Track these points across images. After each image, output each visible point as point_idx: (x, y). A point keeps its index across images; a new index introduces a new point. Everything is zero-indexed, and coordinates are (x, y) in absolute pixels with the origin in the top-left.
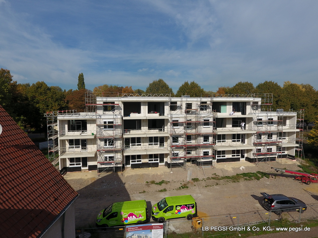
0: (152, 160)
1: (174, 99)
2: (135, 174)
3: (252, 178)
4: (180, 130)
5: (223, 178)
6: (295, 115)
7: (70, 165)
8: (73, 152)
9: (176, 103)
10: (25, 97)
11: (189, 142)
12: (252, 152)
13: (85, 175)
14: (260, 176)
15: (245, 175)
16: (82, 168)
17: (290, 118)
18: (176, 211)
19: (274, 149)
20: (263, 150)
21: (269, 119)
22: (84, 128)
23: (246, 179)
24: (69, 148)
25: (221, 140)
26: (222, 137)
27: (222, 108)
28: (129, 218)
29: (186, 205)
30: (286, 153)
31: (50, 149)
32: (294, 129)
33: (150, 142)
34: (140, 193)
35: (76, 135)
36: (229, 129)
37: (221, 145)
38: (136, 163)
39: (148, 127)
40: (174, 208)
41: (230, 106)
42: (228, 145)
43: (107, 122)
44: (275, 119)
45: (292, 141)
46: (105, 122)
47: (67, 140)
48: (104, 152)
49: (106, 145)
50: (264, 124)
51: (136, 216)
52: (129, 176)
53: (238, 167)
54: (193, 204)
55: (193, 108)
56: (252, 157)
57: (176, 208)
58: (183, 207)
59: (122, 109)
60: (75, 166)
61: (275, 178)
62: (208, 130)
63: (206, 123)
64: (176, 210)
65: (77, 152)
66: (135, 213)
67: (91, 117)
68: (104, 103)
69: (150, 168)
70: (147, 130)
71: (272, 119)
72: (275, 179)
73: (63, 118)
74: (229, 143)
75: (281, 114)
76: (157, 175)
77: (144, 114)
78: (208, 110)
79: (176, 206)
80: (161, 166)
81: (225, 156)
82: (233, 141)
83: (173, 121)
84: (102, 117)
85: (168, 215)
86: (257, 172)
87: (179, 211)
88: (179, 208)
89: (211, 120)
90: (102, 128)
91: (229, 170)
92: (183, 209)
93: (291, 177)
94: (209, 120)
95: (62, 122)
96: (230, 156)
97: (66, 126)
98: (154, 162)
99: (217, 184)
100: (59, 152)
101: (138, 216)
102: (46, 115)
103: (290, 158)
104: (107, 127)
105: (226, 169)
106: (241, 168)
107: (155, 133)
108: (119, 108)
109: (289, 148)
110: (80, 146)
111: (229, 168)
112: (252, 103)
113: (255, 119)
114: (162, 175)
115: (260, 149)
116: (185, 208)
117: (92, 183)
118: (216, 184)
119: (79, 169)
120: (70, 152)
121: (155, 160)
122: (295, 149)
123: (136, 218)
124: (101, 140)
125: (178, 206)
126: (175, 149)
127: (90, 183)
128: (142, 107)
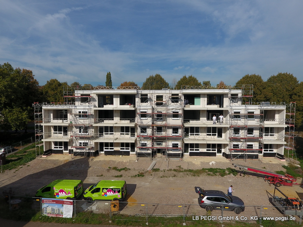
0: (124, 149)
1: (145, 92)
2: (103, 160)
3: (216, 174)
4: (148, 121)
5: (186, 171)
6: (284, 108)
7: (55, 148)
8: (56, 137)
9: (147, 95)
10: (40, 92)
11: (160, 134)
12: (228, 148)
13: (63, 157)
14: (228, 173)
15: (211, 170)
16: (64, 151)
17: (279, 111)
18: (103, 194)
19: (256, 146)
20: (242, 145)
21: (249, 113)
22: (66, 117)
23: (209, 174)
24: (54, 133)
25: (195, 133)
26: (195, 130)
27: (196, 100)
28: (59, 193)
29: (112, 189)
30: (275, 151)
31: (37, 133)
32: (282, 124)
33: (122, 132)
34: (97, 176)
35: (59, 122)
36: (203, 122)
37: (194, 138)
38: (109, 150)
39: (119, 118)
40: (101, 190)
41: (204, 98)
42: (203, 138)
43: (81, 112)
44: (257, 112)
45: (281, 138)
46: (80, 112)
47: (52, 126)
48: (79, 138)
49: (80, 132)
50: (243, 118)
51: (65, 193)
52: (97, 161)
53: (208, 161)
54: (119, 189)
55: (164, 100)
56: (228, 152)
57: (103, 191)
58: (109, 190)
59: (96, 101)
60: (58, 149)
61: (244, 176)
62: (178, 122)
63: (175, 115)
64: (103, 192)
65: (60, 137)
66: (65, 190)
67: (68, 107)
68: (82, 95)
69: (121, 156)
70: (119, 120)
71: (253, 113)
72: (243, 178)
73: (46, 108)
74: (203, 136)
75: (265, 108)
76: (122, 162)
77: (116, 105)
78: (179, 102)
79: (103, 189)
80: (132, 154)
81: (198, 150)
82: (208, 135)
83: (141, 112)
84: (77, 107)
85: (95, 196)
86: (227, 169)
87: (105, 194)
88: (105, 191)
89: (180, 112)
90: (77, 117)
91: (196, 163)
92: (109, 192)
93: (263, 177)
94: (178, 112)
95: (49, 111)
96: (204, 150)
97: (52, 115)
98: (125, 150)
99: (175, 176)
100: (44, 136)
101: (67, 193)
102: (33, 105)
103: (278, 157)
104: (82, 116)
105: (194, 162)
106: (211, 163)
107: (126, 123)
108: (94, 100)
109: (278, 146)
110: (62, 132)
111: (198, 162)
112: (229, 95)
113: (232, 112)
114: (127, 163)
115: (238, 145)
116: (111, 192)
117: (64, 164)
118: (173, 175)
119: (61, 152)
120: (54, 137)
121: (126, 149)
122: (283, 147)
123: (66, 194)
124: (77, 127)
125: (105, 188)
126: (143, 139)
127: (63, 163)
128: (114, 99)
